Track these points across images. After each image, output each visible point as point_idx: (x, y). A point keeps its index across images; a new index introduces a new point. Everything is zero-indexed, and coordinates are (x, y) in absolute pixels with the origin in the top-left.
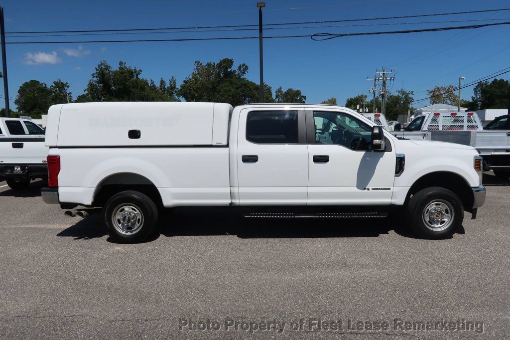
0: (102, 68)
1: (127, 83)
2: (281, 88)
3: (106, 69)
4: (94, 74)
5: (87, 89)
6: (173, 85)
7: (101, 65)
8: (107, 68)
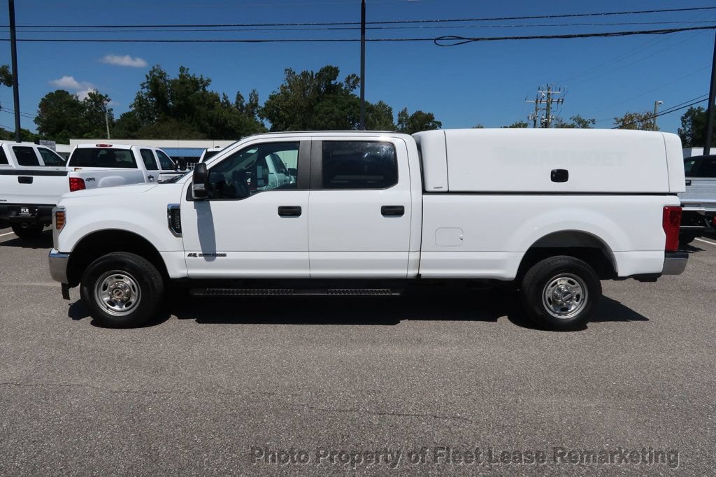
0: (154, 75)
1: (189, 97)
2: (406, 109)
3: (161, 78)
4: (144, 83)
5: (134, 104)
6: (254, 102)
7: (154, 71)
8: (162, 75)
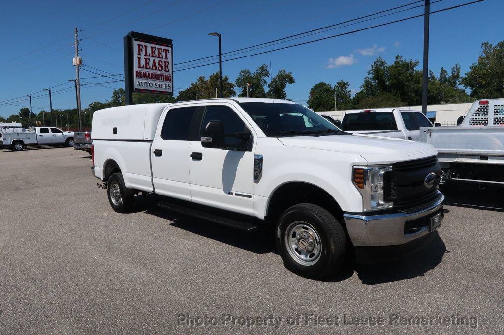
0: (377, 65)
1: (400, 77)
4: (370, 71)
5: (363, 85)
6: (456, 74)
7: (377, 62)
8: (383, 64)
